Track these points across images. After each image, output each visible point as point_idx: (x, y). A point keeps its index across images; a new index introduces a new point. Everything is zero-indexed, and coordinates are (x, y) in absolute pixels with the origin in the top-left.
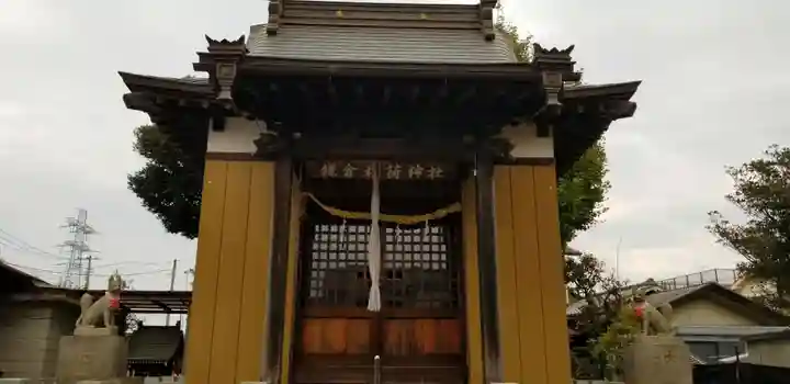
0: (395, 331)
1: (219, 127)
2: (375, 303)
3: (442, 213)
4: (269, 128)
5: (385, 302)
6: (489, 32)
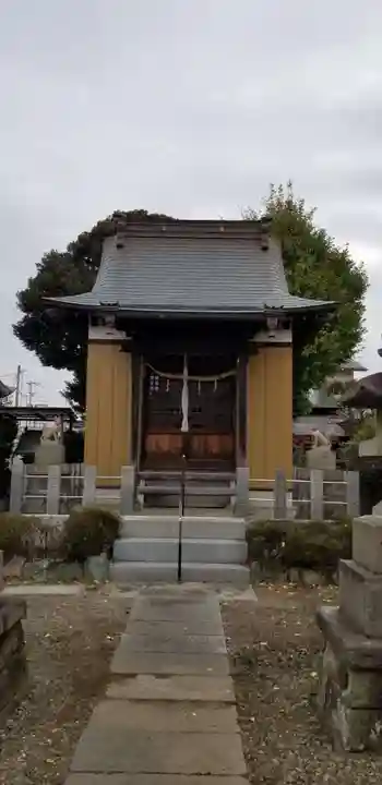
0: (196, 442)
1: (95, 324)
2: (185, 427)
3: (224, 376)
4: (128, 336)
5: (192, 426)
6: (264, 244)
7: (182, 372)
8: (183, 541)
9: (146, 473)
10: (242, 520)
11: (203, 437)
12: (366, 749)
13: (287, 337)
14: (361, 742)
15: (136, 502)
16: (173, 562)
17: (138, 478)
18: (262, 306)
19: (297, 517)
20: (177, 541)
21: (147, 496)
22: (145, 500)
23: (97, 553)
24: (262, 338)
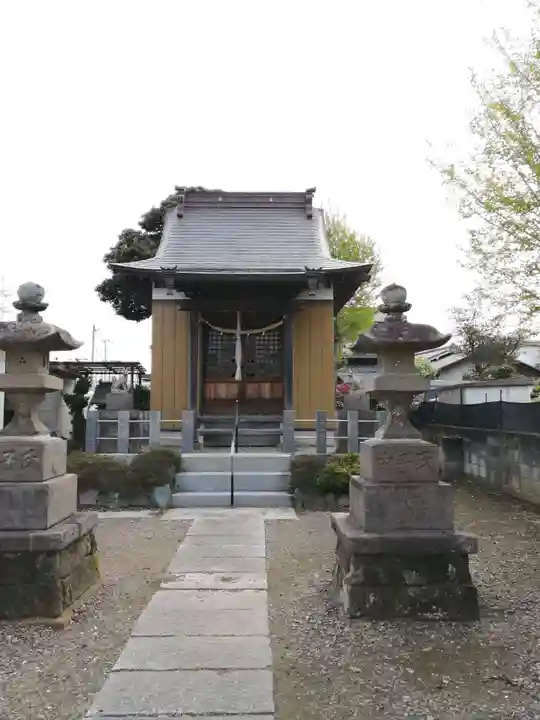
1: (157, 286)
4: (187, 296)
5: (244, 375)
6: (309, 212)
7: (235, 328)
8: (235, 474)
9: (206, 417)
10: (288, 455)
11: (256, 385)
12: (361, 616)
13: (329, 295)
14: (359, 610)
15: (196, 441)
16: (227, 490)
17: (198, 422)
18: (303, 268)
19: (337, 451)
20: (230, 474)
21: (207, 437)
22: (205, 440)
23: (161, 485)
24: (304, 296)
